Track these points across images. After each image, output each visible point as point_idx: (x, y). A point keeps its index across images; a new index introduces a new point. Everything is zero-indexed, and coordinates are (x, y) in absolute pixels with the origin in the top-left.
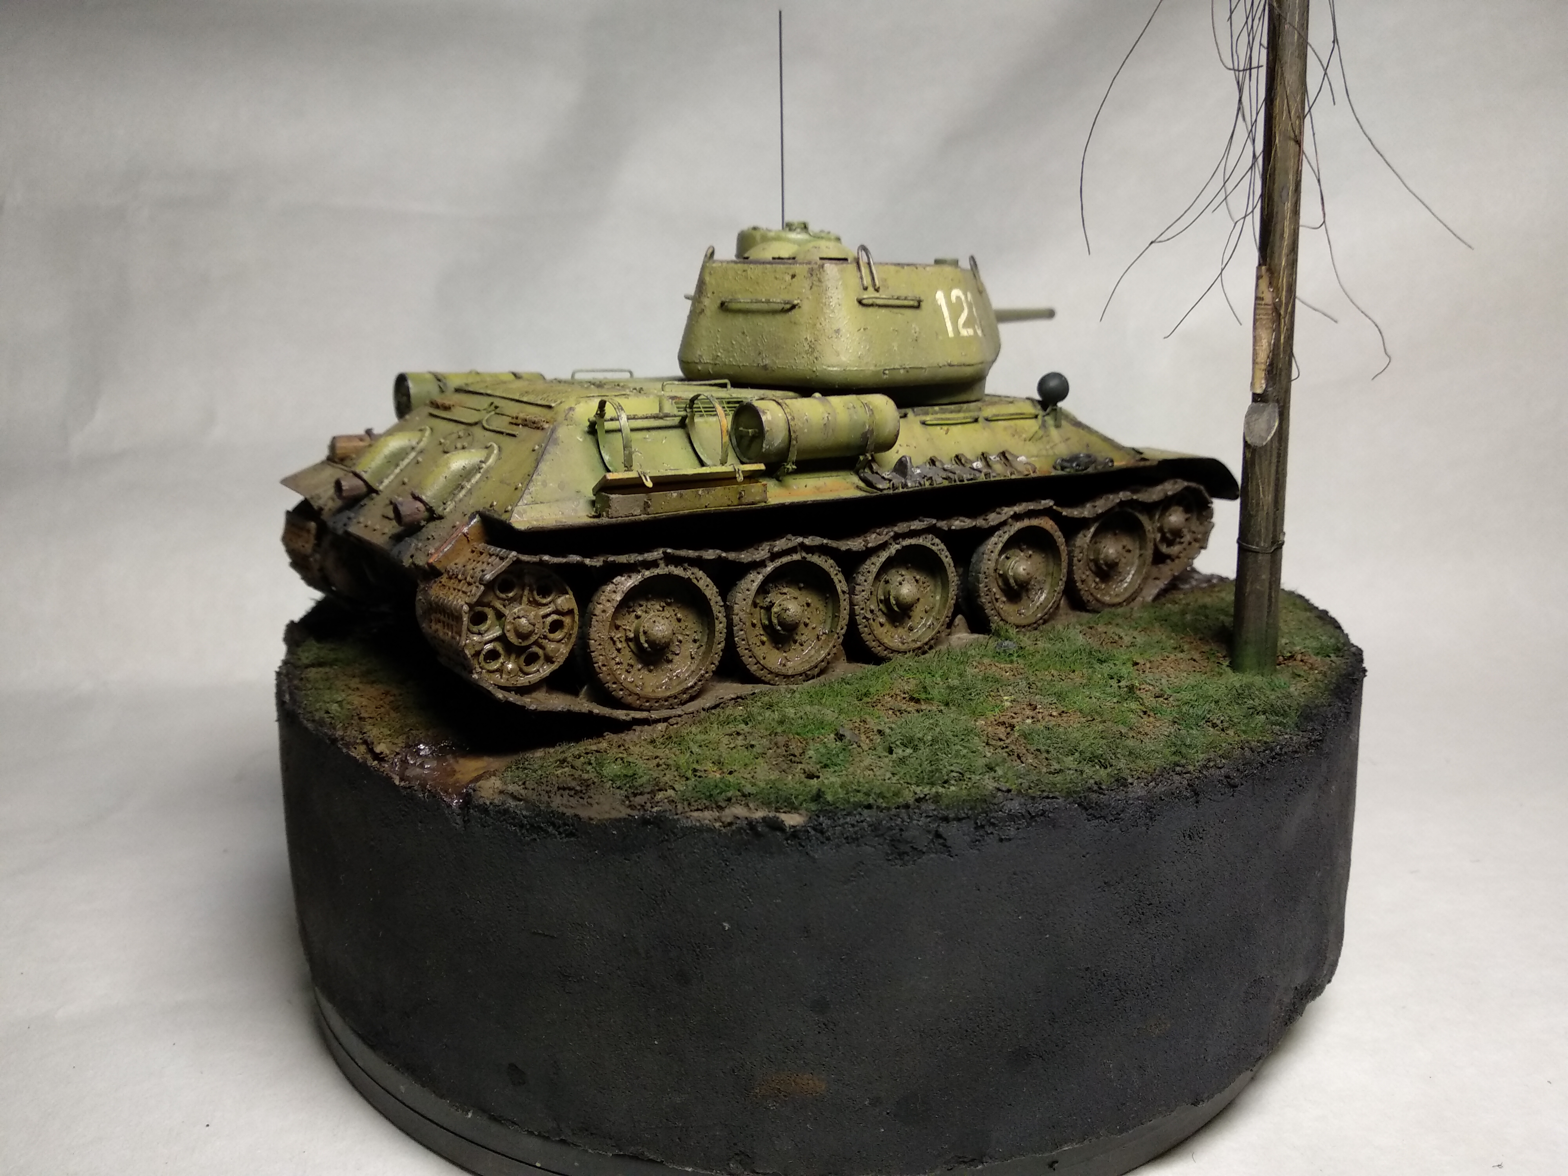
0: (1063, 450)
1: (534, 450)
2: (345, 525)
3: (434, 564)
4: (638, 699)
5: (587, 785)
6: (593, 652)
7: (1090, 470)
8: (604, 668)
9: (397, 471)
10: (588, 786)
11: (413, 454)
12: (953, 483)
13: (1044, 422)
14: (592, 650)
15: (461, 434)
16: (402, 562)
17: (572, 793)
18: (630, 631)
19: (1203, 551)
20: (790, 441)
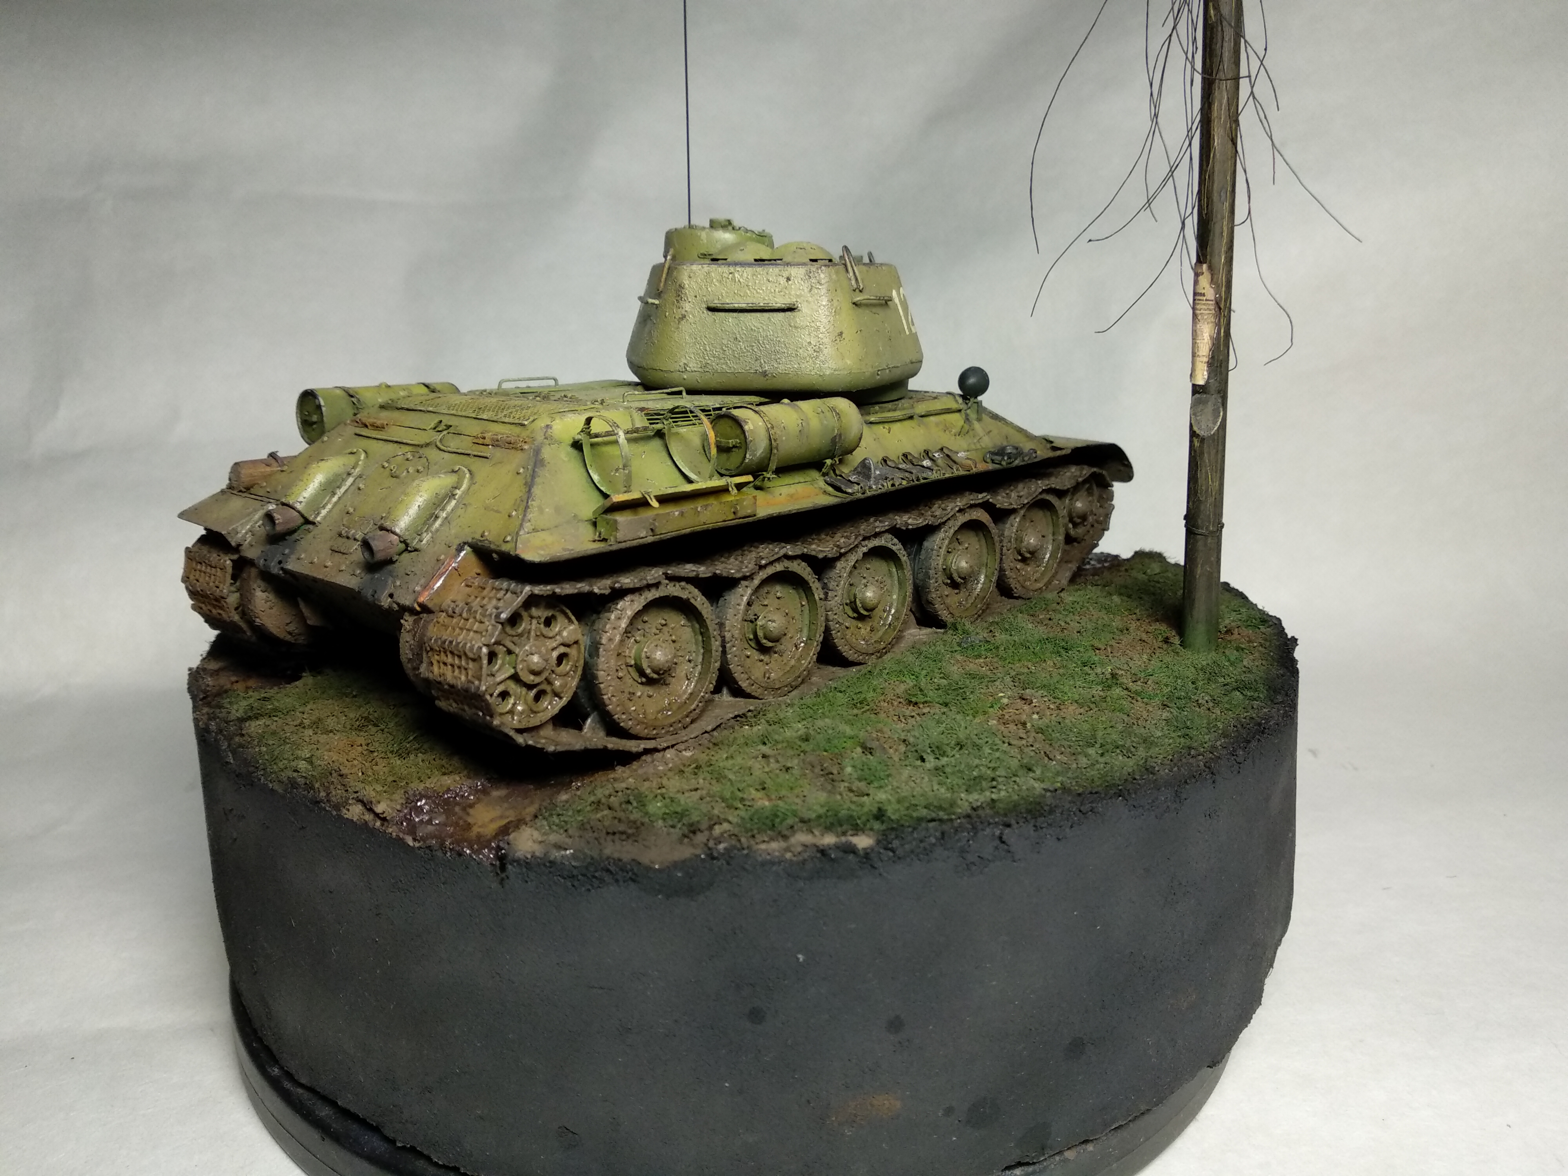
0: (988, 443)
1: (518, 473)
2: (280, 562)
3: (426, 603)
4: (645, 728)
5: (638, 826)
6: (602, 683)
7: (1017, 462)
8: (614, 699)
9: (335, 499)
10: (637, 828)
11: (350, 480)
12: (912, 483)
13: (967, 415)
14: (600, 681)
15: (409, 456)
16: (379, 601)
17: (624, 837)
18: (630, 657)
19: (1106, 532)
20: (771, 450)
